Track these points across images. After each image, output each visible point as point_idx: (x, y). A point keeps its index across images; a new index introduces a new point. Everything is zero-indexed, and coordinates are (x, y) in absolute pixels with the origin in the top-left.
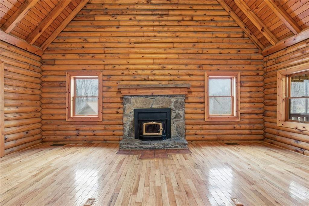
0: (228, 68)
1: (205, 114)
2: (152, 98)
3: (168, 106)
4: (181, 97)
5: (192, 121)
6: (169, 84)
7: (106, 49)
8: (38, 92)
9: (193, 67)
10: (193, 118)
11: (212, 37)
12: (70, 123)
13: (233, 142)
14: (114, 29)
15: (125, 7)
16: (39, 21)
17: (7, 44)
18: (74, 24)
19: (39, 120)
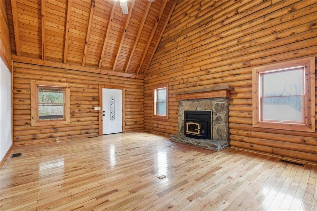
0: (291, 55)
1: (253, 118)
2: (197, 101)
3: (210, 109)
4: (221, 100)
5: (237, 126)
6: (213, 87)
7: (170, 67)
8: (142, 100)
9: (239, 65)
10: (238, 122)
11: (264, 22)
12: (154, 119)
13: (300, 162)
14: (175, 50)
15: (181, 31)
16: (138, 61)
17: (126, 78)
18: (156, 54)
19: (143, 116)
